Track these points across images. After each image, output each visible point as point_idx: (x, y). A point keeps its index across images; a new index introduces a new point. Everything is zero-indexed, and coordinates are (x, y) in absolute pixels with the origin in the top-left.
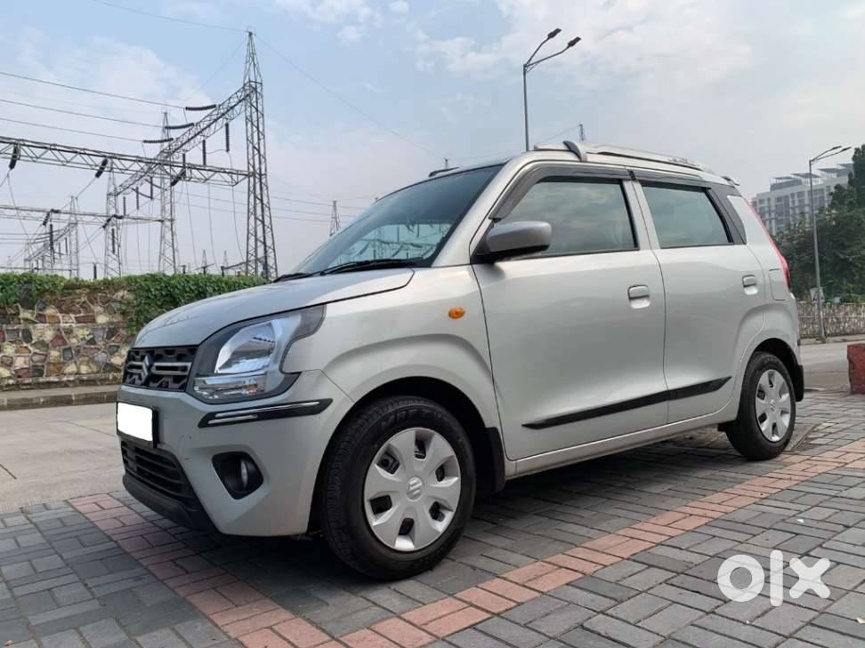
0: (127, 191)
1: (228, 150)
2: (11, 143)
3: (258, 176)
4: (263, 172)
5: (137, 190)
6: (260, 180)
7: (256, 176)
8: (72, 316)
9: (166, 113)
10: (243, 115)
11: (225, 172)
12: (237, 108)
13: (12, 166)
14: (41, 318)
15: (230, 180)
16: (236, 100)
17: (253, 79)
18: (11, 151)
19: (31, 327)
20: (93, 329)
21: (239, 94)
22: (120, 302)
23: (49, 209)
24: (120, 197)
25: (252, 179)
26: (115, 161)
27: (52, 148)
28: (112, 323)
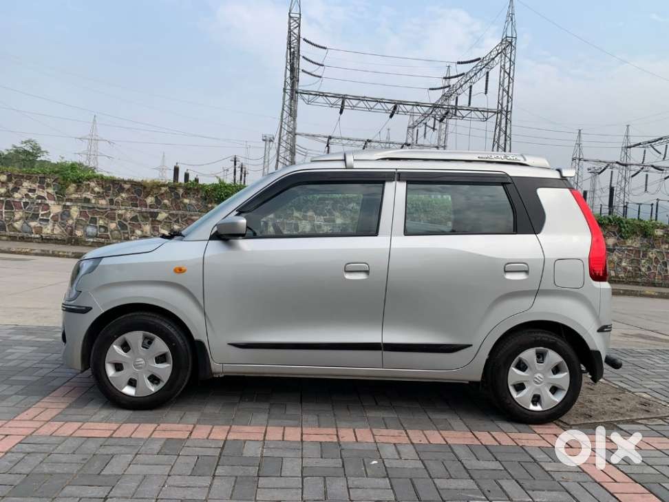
0: (419, 125)
1: (486, 93)
2: (340, 98)
3: (504, 112)
4: (509, 110)
5: (426, 124)
6: (506, 116)
7: (503, 113)
8: (322, 217)
9: (449, 66)
10: (499, 66)
11: (478, 111)
12: (497, 59)
13: (341, 112)
14: (305, 218)
15: (482, 117)
16: (496, 53)
17: (509, 35)
18: (340, 103)
19: (299, 222)
20: (333, 227)
21: (498, 48)
22: (351, 210)
23: (366, 139)
24: (416, 129)
25: (499, 115)
26: (401, 106)
27: (362, 99)
28: (345, 224)
